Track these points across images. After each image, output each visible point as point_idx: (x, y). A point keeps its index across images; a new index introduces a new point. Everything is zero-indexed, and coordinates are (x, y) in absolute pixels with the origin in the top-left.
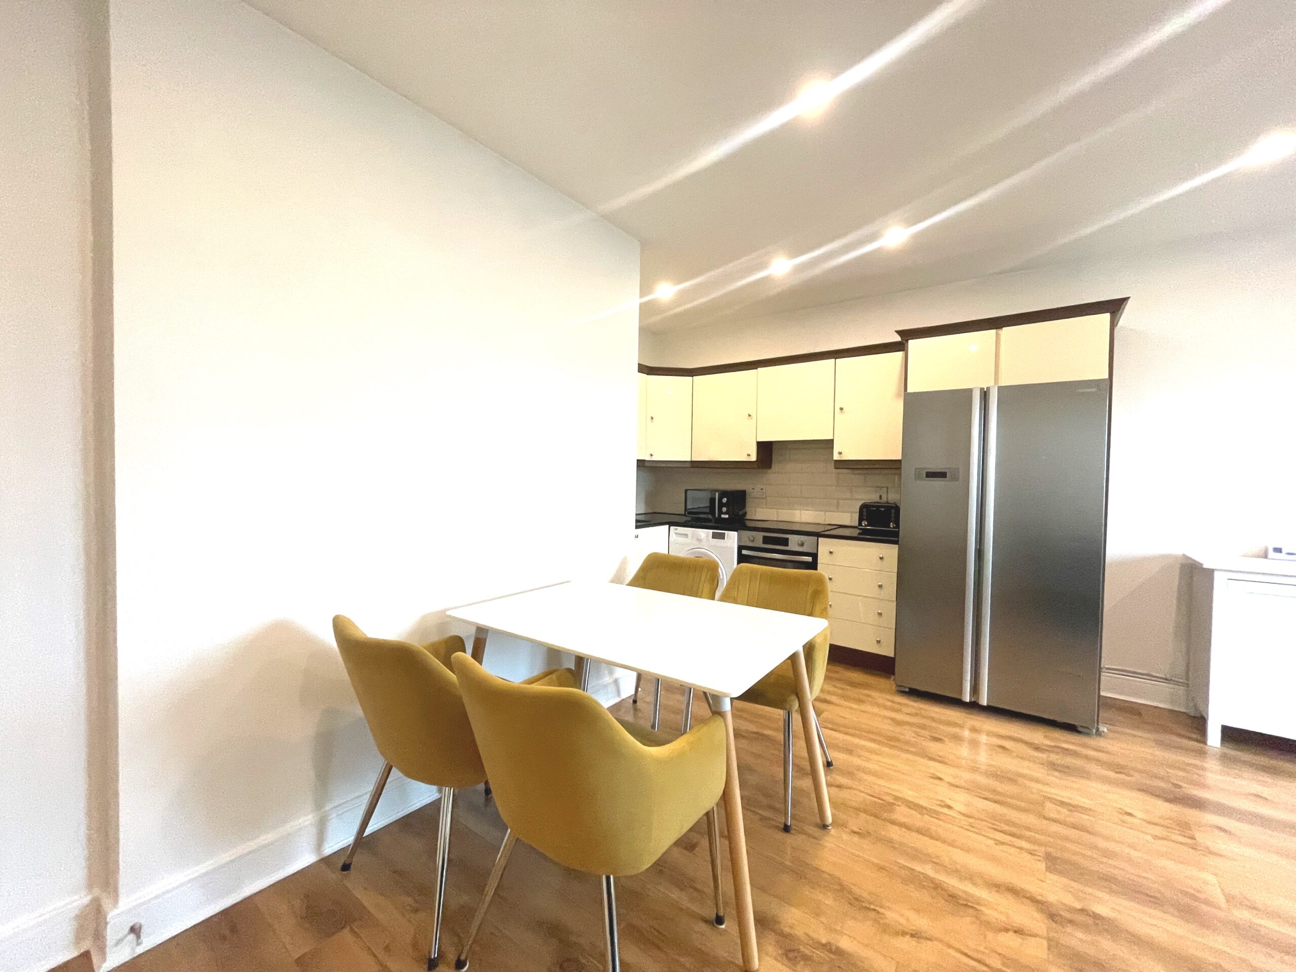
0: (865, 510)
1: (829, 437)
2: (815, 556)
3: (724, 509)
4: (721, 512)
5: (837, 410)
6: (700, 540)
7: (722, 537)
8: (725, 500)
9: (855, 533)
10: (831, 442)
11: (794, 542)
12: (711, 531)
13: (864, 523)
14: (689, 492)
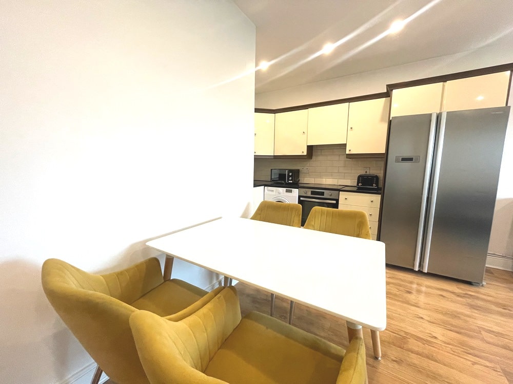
0: (361, 178)
1: (344, 142)
2: (337, 201)
3: (290, 178)
4: (288, 180)
5: (349, 128)
6: (279, 193)
7: (291, 191)
8: (290, 174)
9: (355, 189)
10: (345, 145)
11: (327, 194)
12: (285, 189)
13: (360, 184)
14: (273, 170)
